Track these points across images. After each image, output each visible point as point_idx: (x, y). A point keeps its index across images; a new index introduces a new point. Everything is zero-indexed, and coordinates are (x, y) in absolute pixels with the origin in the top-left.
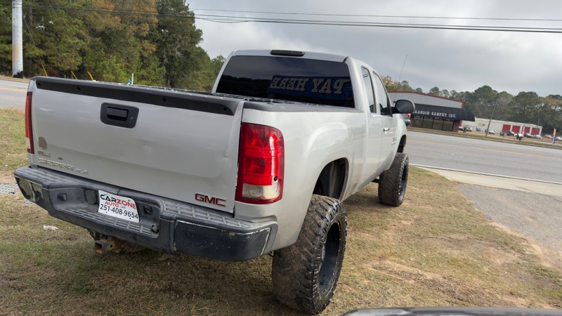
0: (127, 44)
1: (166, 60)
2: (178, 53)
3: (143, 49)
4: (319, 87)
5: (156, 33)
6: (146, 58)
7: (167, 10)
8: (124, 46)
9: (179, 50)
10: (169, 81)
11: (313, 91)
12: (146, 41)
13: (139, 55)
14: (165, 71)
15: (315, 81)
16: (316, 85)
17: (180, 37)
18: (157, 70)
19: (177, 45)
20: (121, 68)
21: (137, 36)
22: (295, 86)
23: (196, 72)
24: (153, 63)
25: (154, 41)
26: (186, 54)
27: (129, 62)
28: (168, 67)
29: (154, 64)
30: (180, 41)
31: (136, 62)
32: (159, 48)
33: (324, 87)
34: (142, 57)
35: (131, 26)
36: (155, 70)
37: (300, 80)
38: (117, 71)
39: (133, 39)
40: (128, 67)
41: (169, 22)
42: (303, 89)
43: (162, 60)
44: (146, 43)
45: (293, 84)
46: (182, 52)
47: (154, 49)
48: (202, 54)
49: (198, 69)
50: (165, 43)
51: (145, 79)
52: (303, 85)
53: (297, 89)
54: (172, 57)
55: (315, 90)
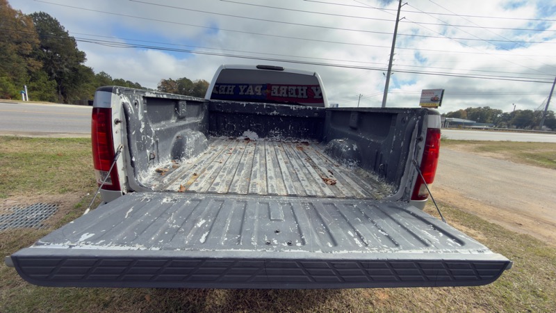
0: (9, 60)
1: (55, 75)
2: (66, 69)
3: (29, 65)
4: (245, 91)
5: (40, 52)
6: (34, 73)
7: (47, 34)
8: (6, 61)
9: (66, 67)
10: (60, 92)
11: (240, 94)
12: (31, 59)
13: (25, 70)
14: (56, 83)
15: (241, 87)
16: (242, 90)
17: (66, 56)
18: (47, 82)
19: (64, 63)
20: (8, 80)
21: (20, 54)
22: (226, 91)
23: (85, 84)
24: (42, 77)
25: (39, 58)
26: (74, 70)
27: (15, 75)
28: (58, 80)
29: (44, 77)
30: (66, 60)
31: (23, 76)
32: (45, 64)
33: (248, 91)
34: (29, 72)
35: (10, 45)
36: (45, 83)
37: (229, 86)
38: (4, 84)
39: (15, 56)
40: (14, 80)
41: (52, 44)
42: (232, 93)
43: (51, 74)
44: (31, 60)
45: (224, 89)
46: (70, 69)
47: (41, 66)
48: (89, 70)
49: (88, 82)
50: (51, 61)
51: (37, 90)
52: (232, 89)
53: (228, 93)
54: (61, 72)
55: (241, 93)
